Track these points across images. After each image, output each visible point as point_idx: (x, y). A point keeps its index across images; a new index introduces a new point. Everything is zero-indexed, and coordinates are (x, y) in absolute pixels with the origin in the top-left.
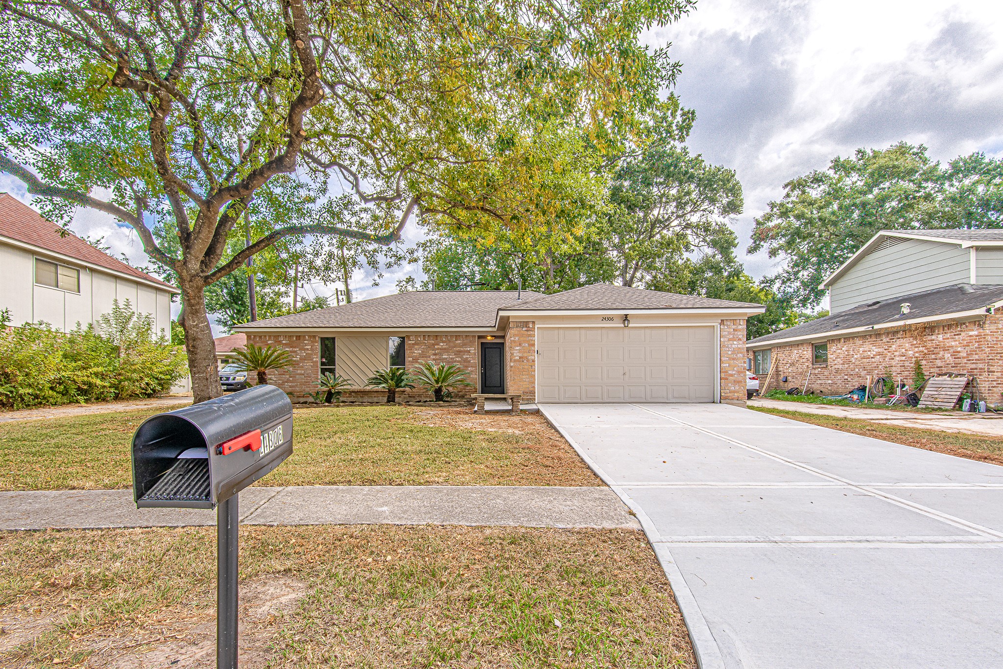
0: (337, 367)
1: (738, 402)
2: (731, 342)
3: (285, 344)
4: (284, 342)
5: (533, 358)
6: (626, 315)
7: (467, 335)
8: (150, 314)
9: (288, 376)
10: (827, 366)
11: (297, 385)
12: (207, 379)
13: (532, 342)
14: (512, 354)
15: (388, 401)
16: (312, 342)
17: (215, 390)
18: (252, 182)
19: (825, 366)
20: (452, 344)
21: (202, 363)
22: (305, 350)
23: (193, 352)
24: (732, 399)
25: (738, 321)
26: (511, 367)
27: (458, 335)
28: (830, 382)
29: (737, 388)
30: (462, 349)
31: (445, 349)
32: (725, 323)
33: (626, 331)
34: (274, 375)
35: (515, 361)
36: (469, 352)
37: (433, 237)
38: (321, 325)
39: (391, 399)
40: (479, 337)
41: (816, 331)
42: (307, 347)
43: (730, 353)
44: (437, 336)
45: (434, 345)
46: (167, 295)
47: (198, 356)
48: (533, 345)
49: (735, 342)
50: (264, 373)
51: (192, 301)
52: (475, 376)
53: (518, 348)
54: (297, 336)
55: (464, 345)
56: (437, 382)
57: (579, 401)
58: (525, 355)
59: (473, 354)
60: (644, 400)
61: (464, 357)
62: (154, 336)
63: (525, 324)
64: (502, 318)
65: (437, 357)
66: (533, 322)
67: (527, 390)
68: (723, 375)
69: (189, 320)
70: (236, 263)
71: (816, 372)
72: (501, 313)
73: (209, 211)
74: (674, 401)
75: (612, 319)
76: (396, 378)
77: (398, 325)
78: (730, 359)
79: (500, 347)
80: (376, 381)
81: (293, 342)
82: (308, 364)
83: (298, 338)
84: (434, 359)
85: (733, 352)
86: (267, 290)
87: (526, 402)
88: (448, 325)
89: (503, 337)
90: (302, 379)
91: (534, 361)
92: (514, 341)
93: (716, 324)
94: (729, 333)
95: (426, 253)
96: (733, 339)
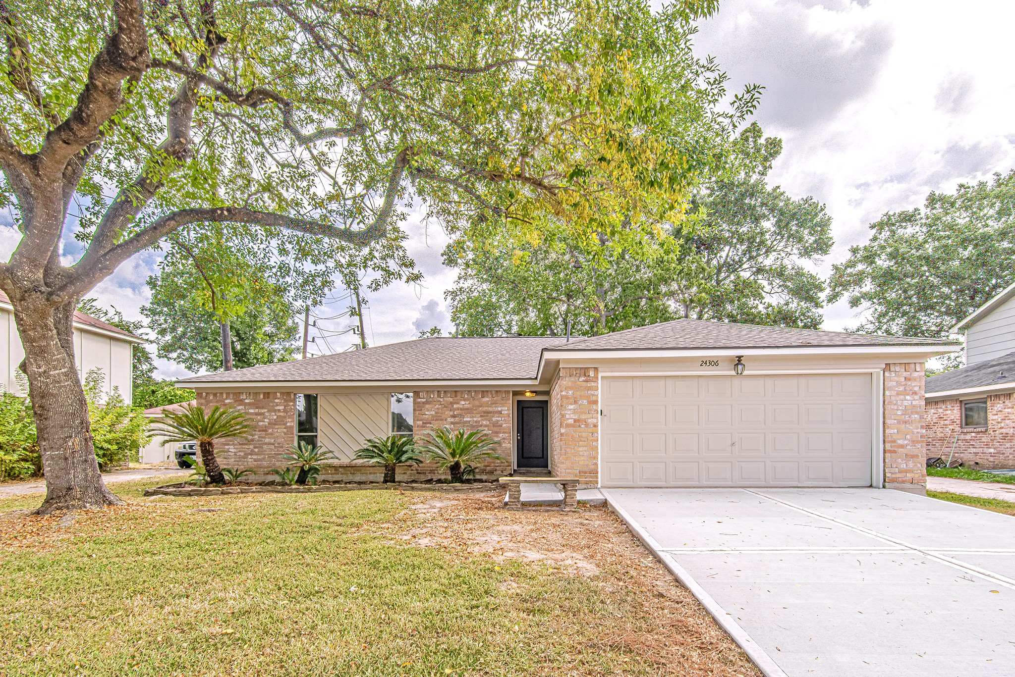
0: (319, 433)
1: (911, 486)
2: (902, 397)
3: (249, 404)
4: (247, 401)
5: (595, 421)
6: (739, 358)
7: (498, 391)
8: (99, 369)
9: (252, 447)
10: (986, 431)
11: (264, 458)
12: (66, 459)
13: (594, 398)
14: (563, 416)
15: (385, 482)
16: (286, 401)
17: (81, 476)
18: (88, 107)
19: (983, 429)
20: (477, 403)
21: (56, 433)
22: (275, 411)
23: (41, 415)
24: (903, 482)
25: (912, 366)
26: (562, 435)
27: (484, 391)
28: (992, 450)
29: (911, 465)
30: (490, 409)
31: (467, 409)
32: (892, 368)
33: (736, 382)
34: (233, 444)
35: (568, 426)
36: (500, 412)
37: (463, 286)
38: (297, 378)
39: (390, 479)
40: (515, 393)
41: (965, 384)
42: (278, 408)
43: (899, 413)
44: (456, 391)
45: (452, 404)
46: (128, 346)
47: (50, 423)
48: (596, 402)
49: (908, 398)
50: (210, 444)
51: (31, 333)
52: (509, 445)
53: (572, 407)
54: (264, 394)
55: (494, 403)
56: (453, 455)
57: (663, 484)
58: (583, 417)
59: (506, 415)
60: (763, 483)
61: (494, 419)
62: (103, 395)
63: (584, 371)
64: (548, 362)
65: (457, 419)
66: (596, 369)
67: (585, 469)
68: (888, 446)
69: (32, 364)
70: (101, 270)
71: (968, 437)
72: (548, 355)
73: (38, 175)
74: (809, 484)
75: (716, 364)
76: (396, 449)
77: (403, 377)
78: (899, 422)
79: (543, 407)
80: (366, 453)
81: (260, 400)
82: (280, 430)
83: (267, 395)
84: (452, 423)
85: (905, 411)
86: (276, 346)
87: (584, 486)
88: (471, 377)
89: (547, 393)
90: (271, 450)
91: (596, 426)
92: (567, 397)
93: (876, 369)
94: (899, 384)
95: (456, 303)
96: (905, 393)
